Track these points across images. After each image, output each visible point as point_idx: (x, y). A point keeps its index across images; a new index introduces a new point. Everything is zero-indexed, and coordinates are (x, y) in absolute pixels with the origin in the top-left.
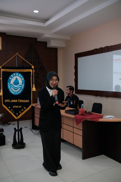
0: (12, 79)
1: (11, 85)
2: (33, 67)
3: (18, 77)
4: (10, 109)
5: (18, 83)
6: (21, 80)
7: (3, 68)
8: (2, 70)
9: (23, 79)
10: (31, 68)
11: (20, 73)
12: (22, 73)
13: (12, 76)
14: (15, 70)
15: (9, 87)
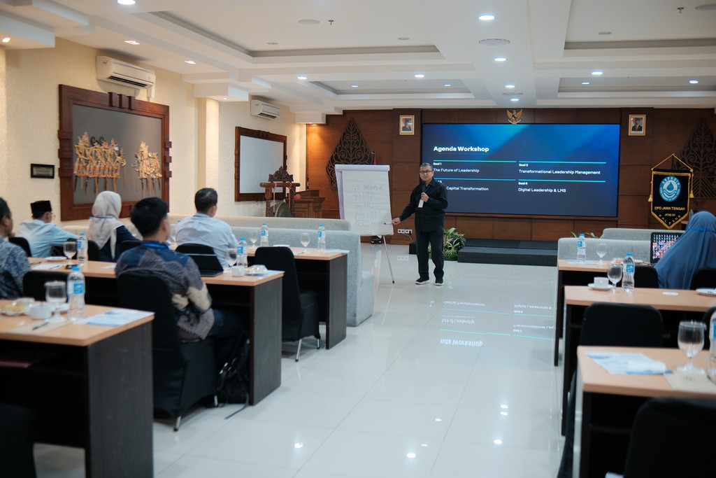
0: (666, 184)
1: (663, 190)
2: (692, 170)
3: (672, 181)
4: (661, 218)
5: (673, 188)
6: (676, 184)
7: (654, 170)
8: (654, 173)
9: (679, 184)
10: (689, 172)
11: (677, 177)
12: (678, 177)
13: (665, 180)
14: (670, 173)
15: (661, 192)
